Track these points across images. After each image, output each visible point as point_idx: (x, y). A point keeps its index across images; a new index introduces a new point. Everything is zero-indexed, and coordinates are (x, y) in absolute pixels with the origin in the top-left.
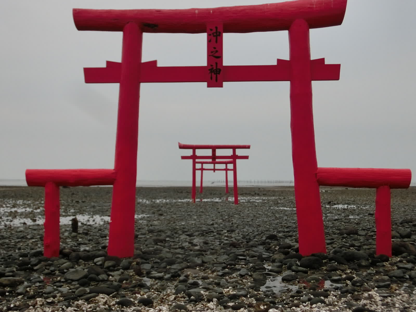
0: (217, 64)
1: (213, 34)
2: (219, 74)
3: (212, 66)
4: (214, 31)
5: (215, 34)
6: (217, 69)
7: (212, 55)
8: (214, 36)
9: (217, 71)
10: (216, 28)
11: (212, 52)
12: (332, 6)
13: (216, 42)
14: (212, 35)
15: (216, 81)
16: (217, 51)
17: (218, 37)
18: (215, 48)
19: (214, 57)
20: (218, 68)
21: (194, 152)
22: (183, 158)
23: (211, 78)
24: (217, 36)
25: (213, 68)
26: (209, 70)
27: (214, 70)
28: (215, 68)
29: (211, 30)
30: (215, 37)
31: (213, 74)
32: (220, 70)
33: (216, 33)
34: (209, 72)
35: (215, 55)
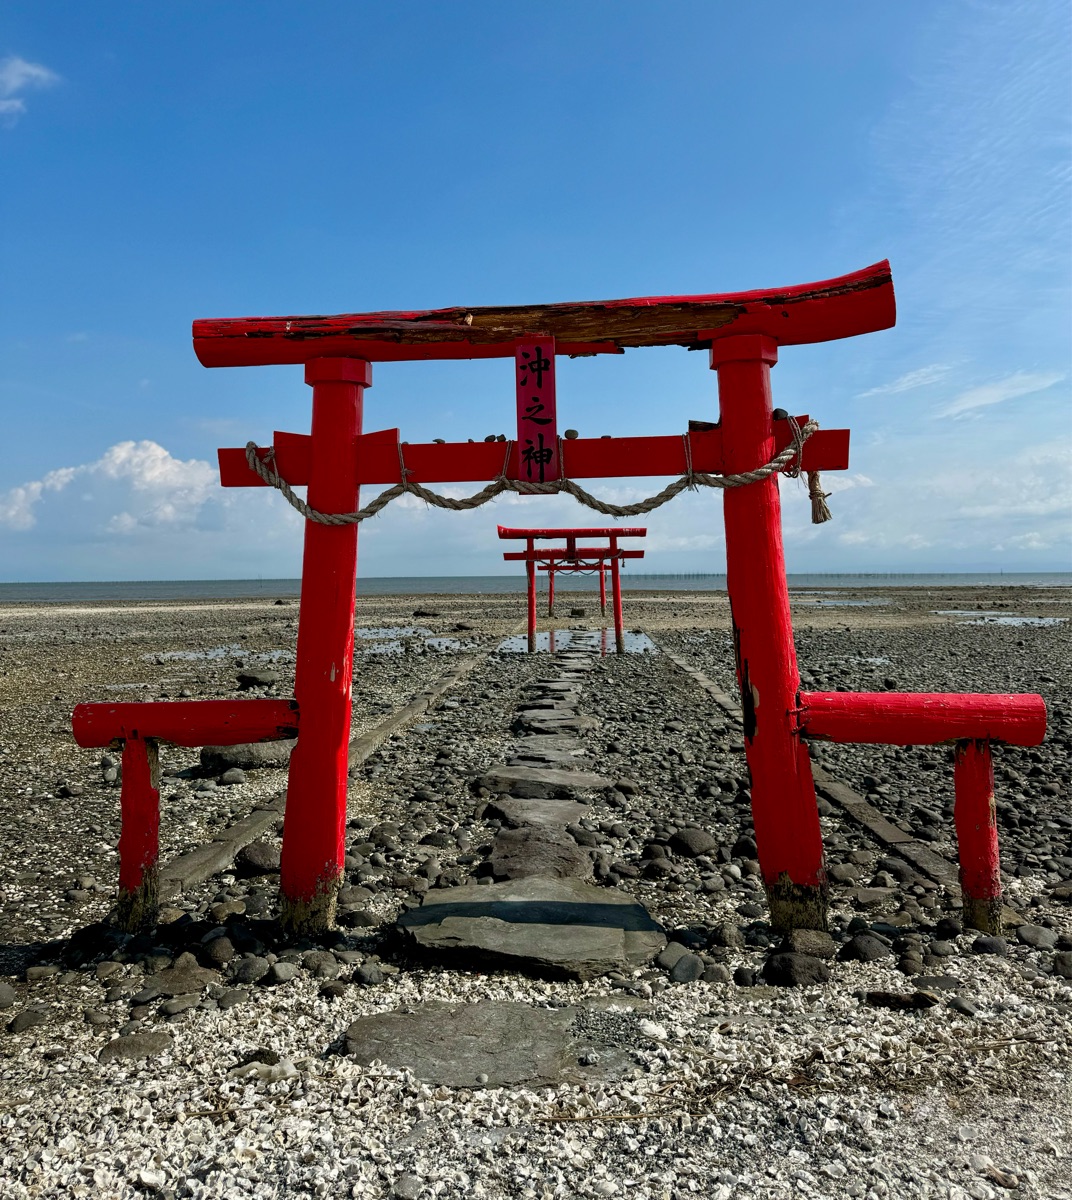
1: (530, 365)
2: (548, 461)
3: (529, 441)
5: (535, 366)
6: (542, 450)
7: (529, 418)
8: (533, 370)
9: (542, 456)
10: (539, 350)
11: (529, 410)
13: (539, 384)
14: (528, 367)
16: (541, 407)
18: (536, 400)
21: (530, 545)
22: (508, 557)
23: (529, 472)
24: (539, 370)
25: (532, 448)
27: (534, 454)
28: (537, 449)
31: (533, 461)
32: (550, 452)
33: (539, 362)
34: (523, 456)
35: (537, 416)
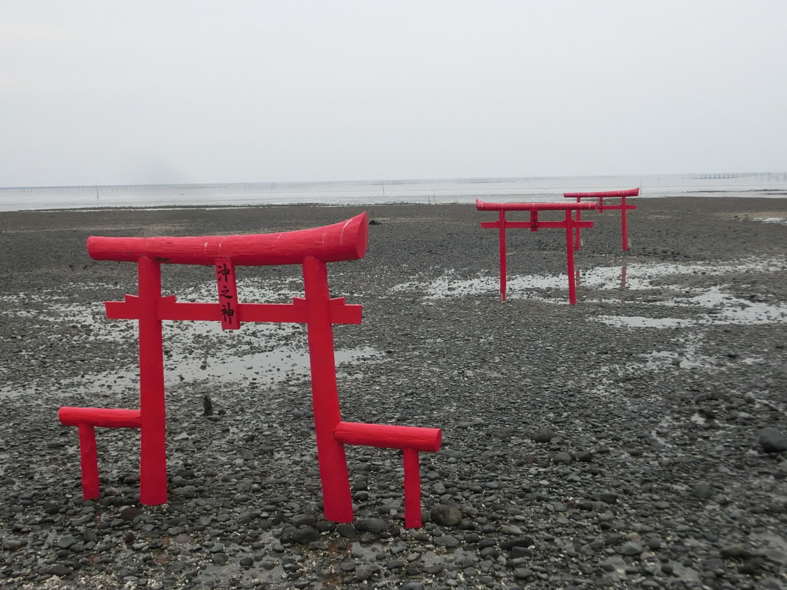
0: (229, 304)
1: (222, 271)
2: (232, 315)
3: (224, 306)
4: (223, 268)
5: (224, 272)
6: (229, 310)
7: (223, 295)
8: (223, 274)
10: (225, 265)
11: (223, 291)
12: (341, 243)
13: (226, 280)
15: (230, 322)
16: (228, 291)
17: (228, 275)
18: (225, 287)
19: (225, 296)
20: (231, 309)
21: (502, 217)
22: (486, 225)
23: (225, 320)
24: (226, 274)
25: (225, 309)
26: (222, 311)
27: (226, 312)
28: (227, 309)
29: (220, 267)
30: (224, 276)
31: (226, 315)
32: (232, 310)
33: (225, 270)
34: (222, 313)
35: (227, 294)
